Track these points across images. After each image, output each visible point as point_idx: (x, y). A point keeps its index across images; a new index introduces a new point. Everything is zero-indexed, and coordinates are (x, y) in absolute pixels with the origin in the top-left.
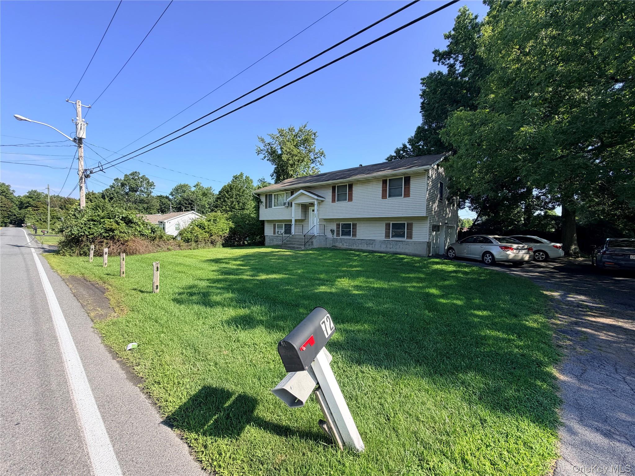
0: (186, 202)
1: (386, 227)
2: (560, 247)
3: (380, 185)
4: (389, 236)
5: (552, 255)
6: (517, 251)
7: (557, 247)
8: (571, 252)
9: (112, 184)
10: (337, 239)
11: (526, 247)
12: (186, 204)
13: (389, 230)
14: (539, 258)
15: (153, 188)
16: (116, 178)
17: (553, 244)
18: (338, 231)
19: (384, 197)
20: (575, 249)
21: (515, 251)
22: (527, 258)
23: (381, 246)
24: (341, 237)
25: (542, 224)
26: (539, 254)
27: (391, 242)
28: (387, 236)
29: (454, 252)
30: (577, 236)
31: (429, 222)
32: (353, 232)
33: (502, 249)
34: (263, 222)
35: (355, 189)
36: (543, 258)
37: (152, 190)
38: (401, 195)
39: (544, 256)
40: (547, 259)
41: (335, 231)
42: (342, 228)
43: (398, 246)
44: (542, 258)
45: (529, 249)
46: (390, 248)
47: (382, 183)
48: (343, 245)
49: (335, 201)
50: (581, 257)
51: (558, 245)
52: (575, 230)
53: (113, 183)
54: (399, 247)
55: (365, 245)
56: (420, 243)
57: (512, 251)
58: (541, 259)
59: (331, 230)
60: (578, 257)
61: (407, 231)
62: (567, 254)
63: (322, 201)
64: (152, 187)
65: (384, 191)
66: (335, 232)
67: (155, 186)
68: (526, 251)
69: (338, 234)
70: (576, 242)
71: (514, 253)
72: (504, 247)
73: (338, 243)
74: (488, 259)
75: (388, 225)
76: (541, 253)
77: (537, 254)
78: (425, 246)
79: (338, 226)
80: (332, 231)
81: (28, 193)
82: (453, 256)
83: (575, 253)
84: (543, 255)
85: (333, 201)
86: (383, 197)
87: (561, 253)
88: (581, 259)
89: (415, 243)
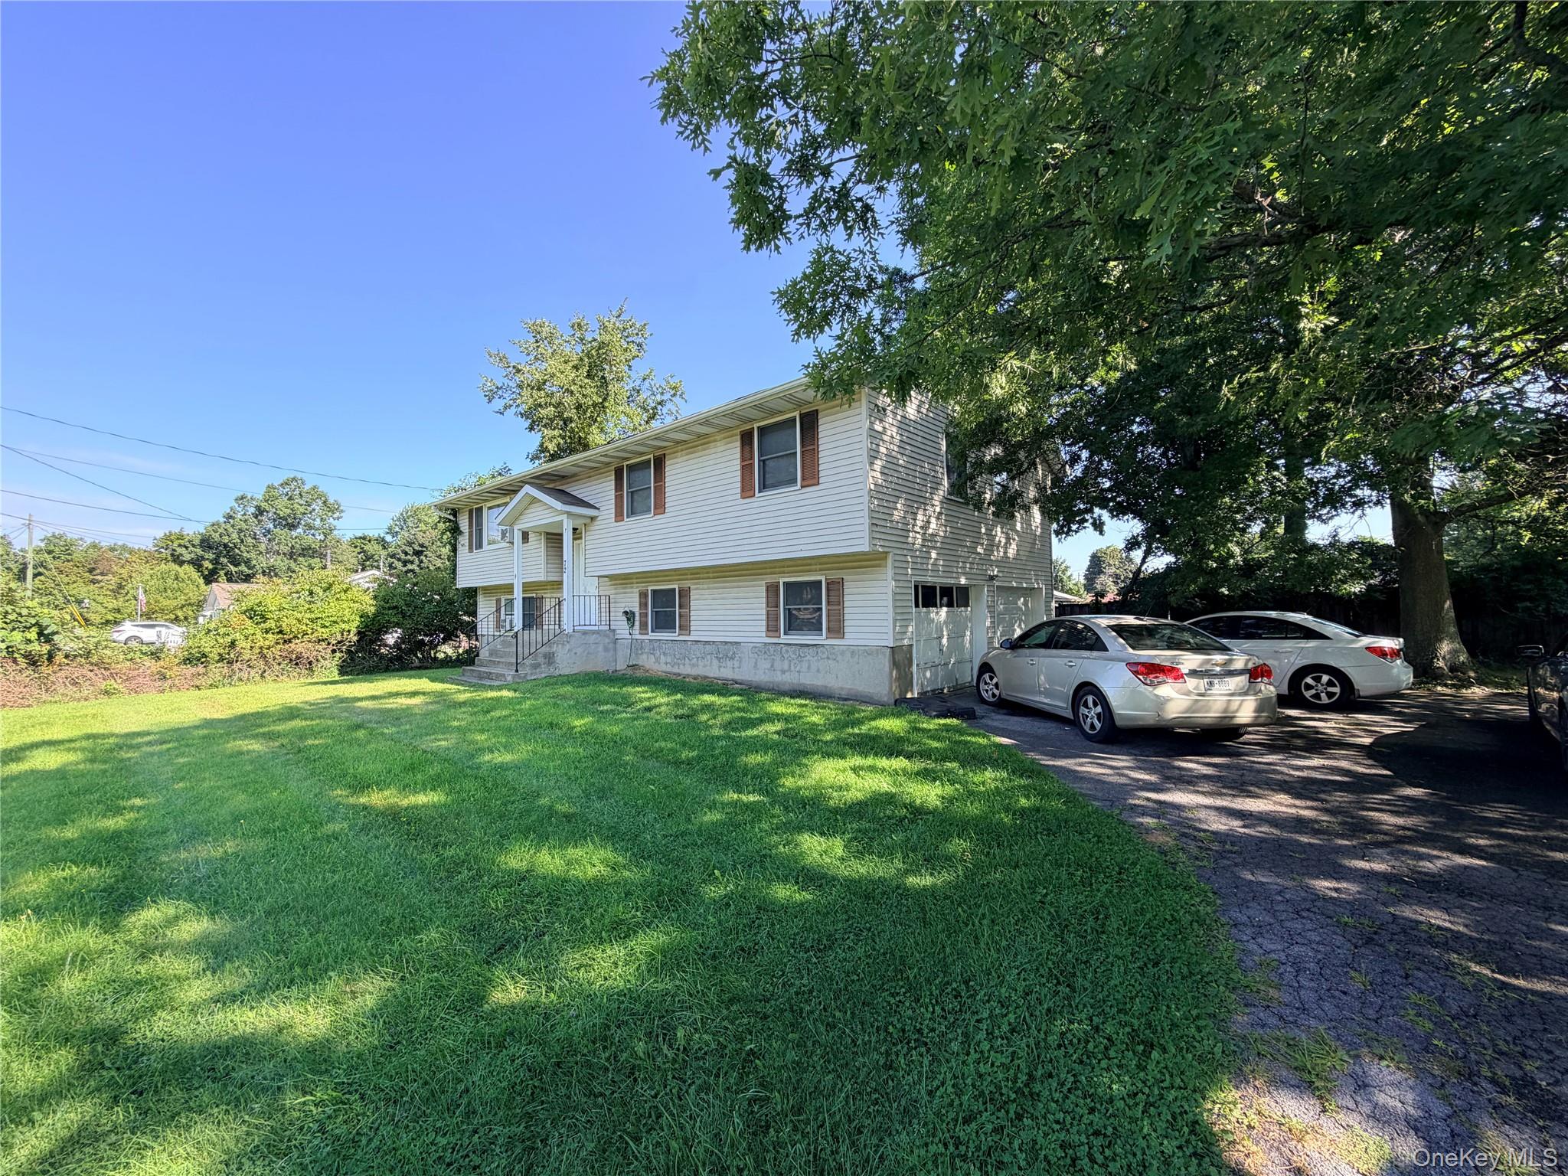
0: (407, 549)
1: (767, 597)
2: (1395, 654)
3: (735, 449)
4: (777, 630)
5: (1365, 682)
6: (1202, 683)
7: (1381, 653)
8: (1441, 664)
9: (228, 511)
10: (643, 641)
11: (1239, 663)
12: (406, 554)
13: (777, 606)
14: (1317, 696)
15: (338, 518)
16: (240, 494)
17: (1367, 640)
18: (644, 615)
19: (747, 491)
20: (1454, 653)
21: (1191, 683)
22: (1245, 712)
23: (756, 666)
24: (652, 636)
25: (1310, 565)
26: (1318, 679)
27: (785, 648)
28: (772, 628)
29: (995, 680)
30: (1456, 606)
31: (890, 572)
32: (680, 616)
33: (1136, 673)
34: (471, 593)
35: (671, 469)
36: (1334, 694)
37: (335, 523)
38: (794, 481)
39: (1337, 690)
40: (1349, 701)
41: (637, 614)
42: (654, 606)
43: (805, 665)
44: (1330, 695)
45: (1257, 673)
46: (783, 672)
47: (738, 444)
48: (657, 660)
49: (622, 515)
50: (1481, 682)
51: (1388, 643)
52: (1446, 588)
53: (231, 509)
54: (809, 668)
55: (715, 661)
56: (870, 652)
57: (1178, 685)
58: (1325, 699)
59: (626, 613)
60: (1468, 684)
61: (828, 611)
62: (1425, 673)
63: (593, 519)
64: (335, 516)
65: (746, 469)
66: (637, 618)
67: (342, 511)
68: (1242, 681)
69: (643, 626)
70: (1453, 629)
71: (1188, 693)
72: (1143, 664)
73: (645, 656)
74: (1091, 714)
75: (772, 589)
76: (1325, 678)
77: (1309, 680)
78: (885, 662)
79: (643, 600)
80: (629, 616)
81: (42, 540)
82: (994, 695)
83: (1452, 669)
84: (1330, 683)
85: (619, 516)
86: (743, 490)
87: (1402, 673)
88: (1478, 692)
89: (854, 651)
